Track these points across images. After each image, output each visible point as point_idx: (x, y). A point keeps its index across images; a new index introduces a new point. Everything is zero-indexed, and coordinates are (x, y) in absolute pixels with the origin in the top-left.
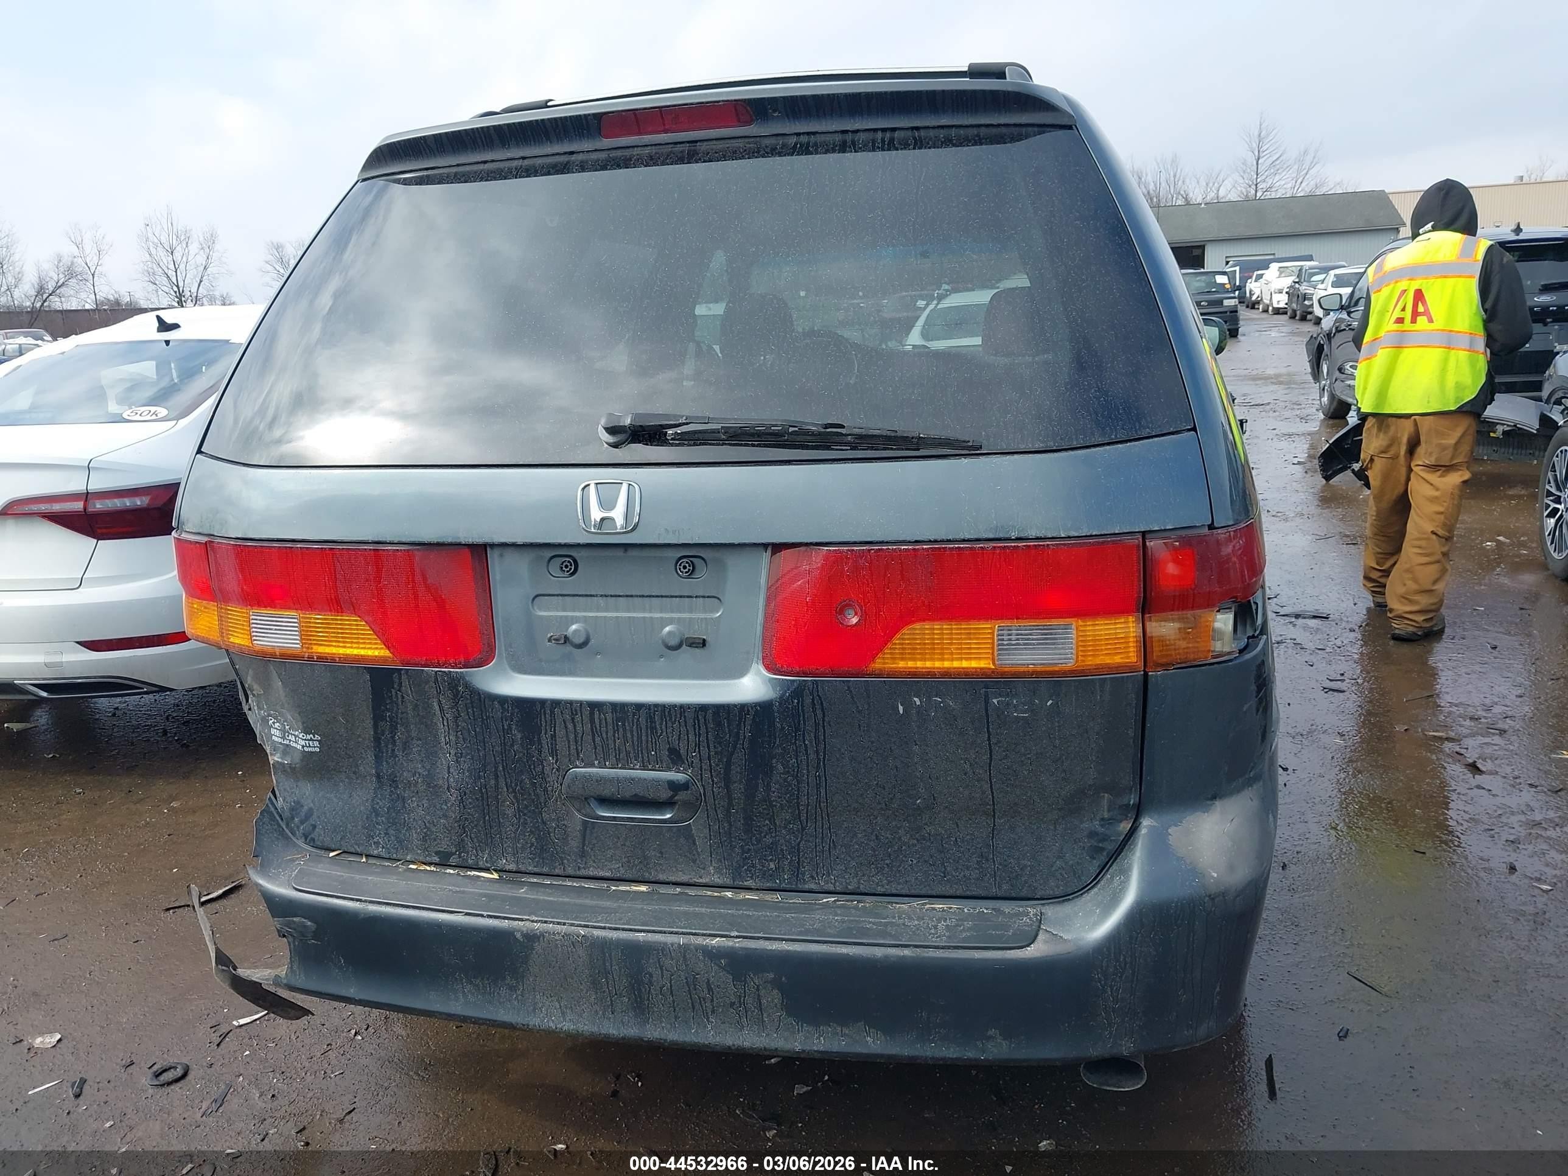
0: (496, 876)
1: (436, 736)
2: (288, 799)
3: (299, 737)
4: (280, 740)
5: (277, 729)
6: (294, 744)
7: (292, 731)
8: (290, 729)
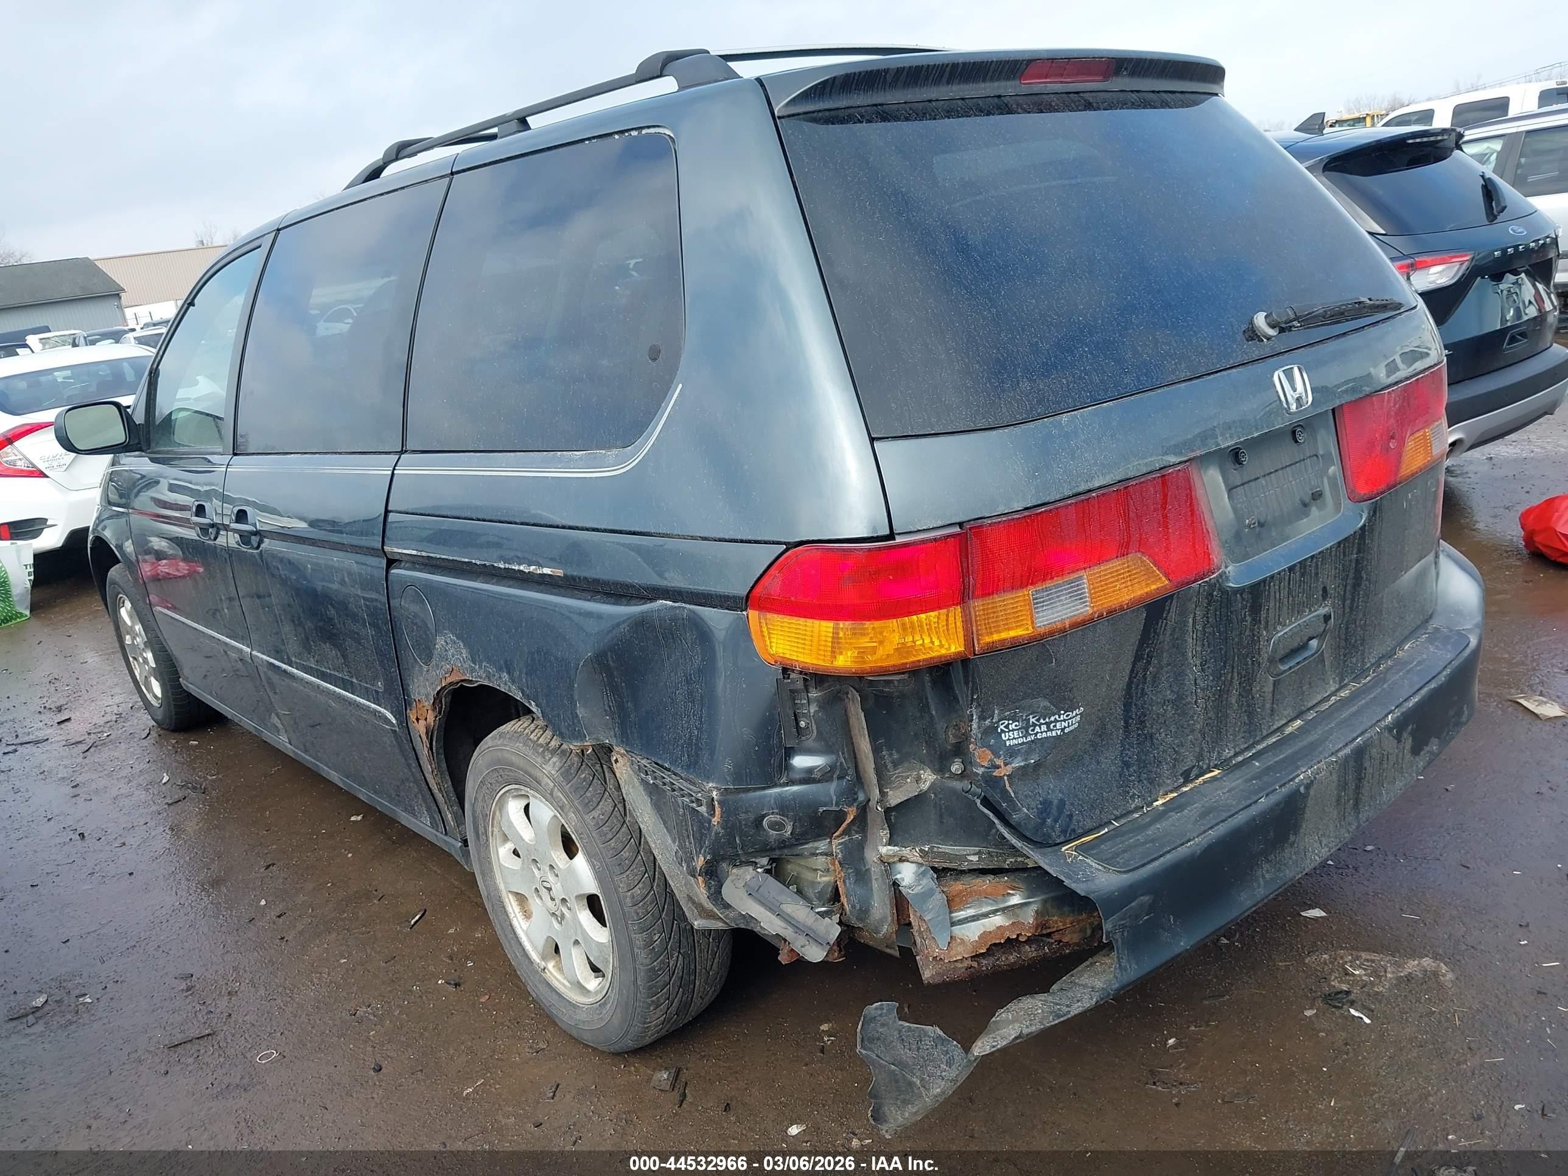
0: (1217, 772)
1: (1184, 654)
2: (1033, 805)
3: (1056, 721)
4: (1020, 741)
5: (1013, 730)
6: (1044, 735)
7: (1042, 721)
8: (1038, 720)
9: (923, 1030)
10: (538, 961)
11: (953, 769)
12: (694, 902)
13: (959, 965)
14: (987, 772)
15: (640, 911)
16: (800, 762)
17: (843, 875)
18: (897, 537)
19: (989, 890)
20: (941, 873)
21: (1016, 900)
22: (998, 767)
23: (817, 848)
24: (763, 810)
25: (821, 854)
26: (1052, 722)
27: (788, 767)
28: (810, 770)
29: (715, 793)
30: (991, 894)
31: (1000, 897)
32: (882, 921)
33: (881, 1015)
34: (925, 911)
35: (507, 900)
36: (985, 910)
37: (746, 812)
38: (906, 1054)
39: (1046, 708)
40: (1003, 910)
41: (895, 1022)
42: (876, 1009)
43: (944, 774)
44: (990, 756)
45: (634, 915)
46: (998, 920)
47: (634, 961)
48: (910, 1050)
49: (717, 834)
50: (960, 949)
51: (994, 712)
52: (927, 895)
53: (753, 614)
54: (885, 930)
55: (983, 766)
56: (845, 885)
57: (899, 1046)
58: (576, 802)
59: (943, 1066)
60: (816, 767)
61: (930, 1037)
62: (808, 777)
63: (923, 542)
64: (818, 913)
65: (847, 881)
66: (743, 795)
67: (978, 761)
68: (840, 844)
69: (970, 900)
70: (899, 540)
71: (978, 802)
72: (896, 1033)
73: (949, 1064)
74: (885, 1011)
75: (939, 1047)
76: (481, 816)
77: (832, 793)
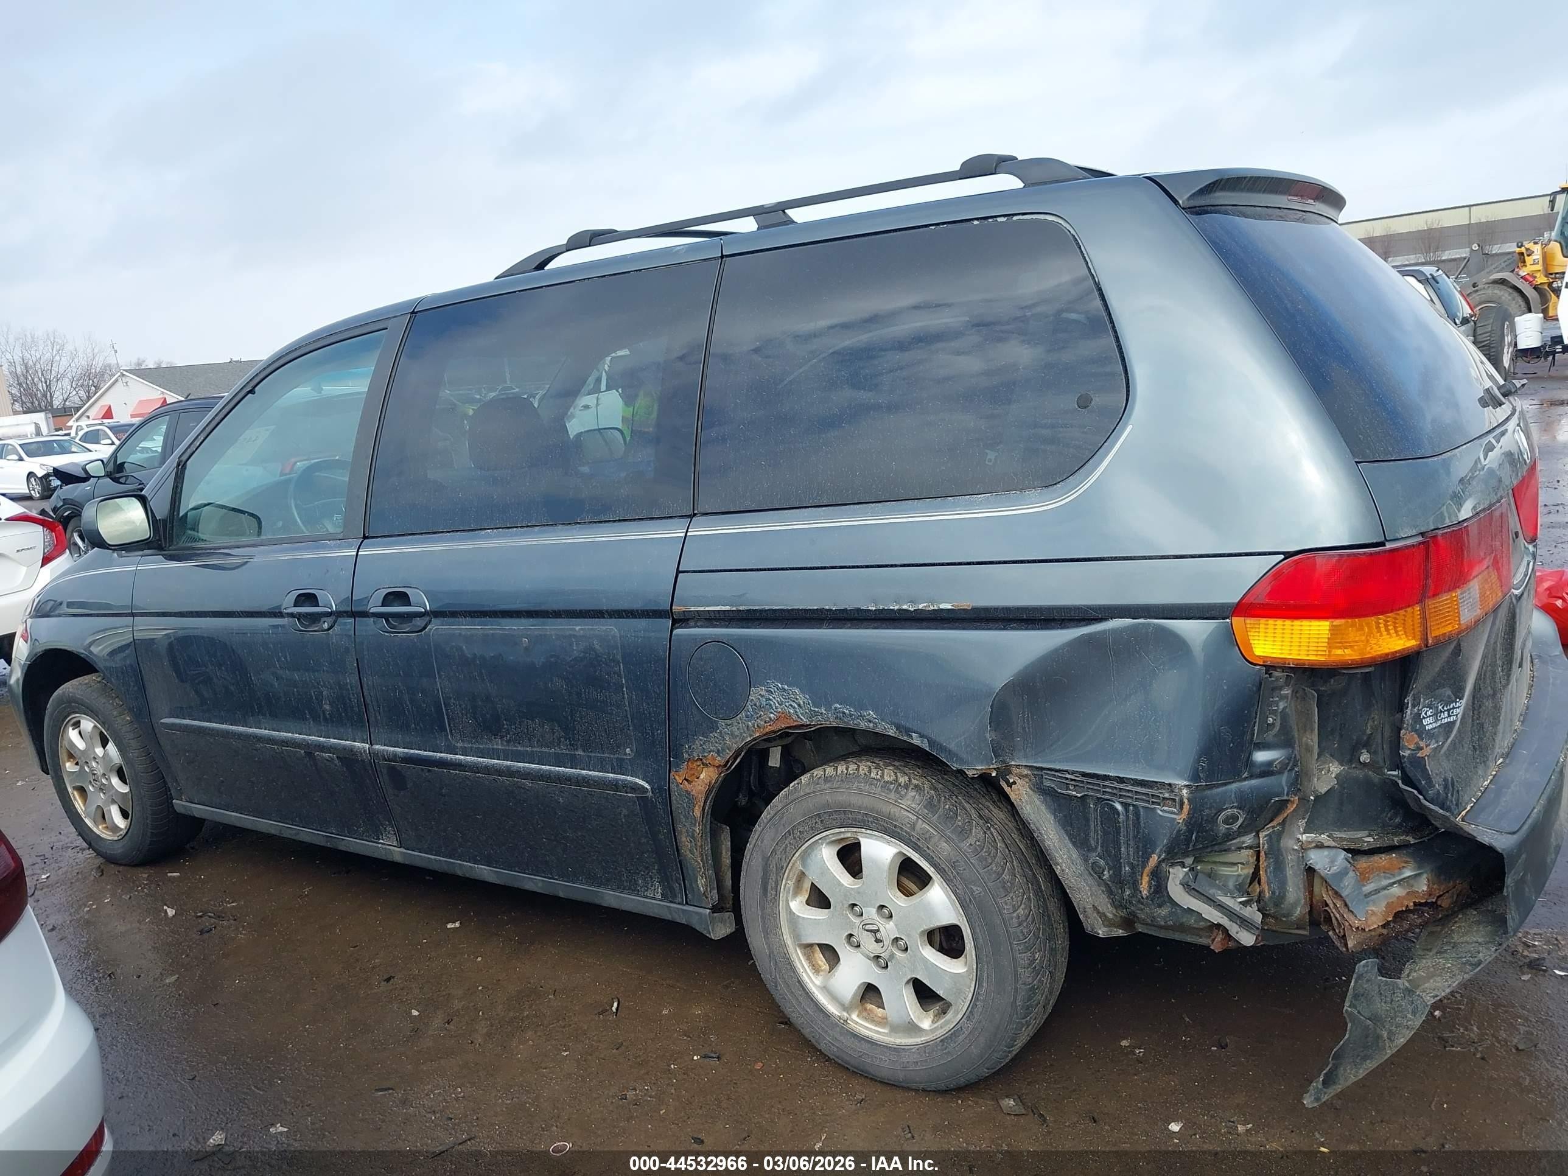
3: (1454, 708)
4: (1435, 725)
5: (1430, 716)
6: (1446, 720)
7: (1445, 708)
8: (1443, 708)
9: (1395, 982)
10: (838, 1014)
11: (1362, 759)
12: (1098, 912)
13: (1373, 933)
14: (1412, 754)
15: (1025, 931)
16: (1261, 756)
17: (1265, 864)
18: (1387, 543)
19: (1387, 865)
20: (1355, 852)
21: (1408, 873)
22: (1422, 749)
23: (1243, 842)
24: (1225, 804)
25: (1246, 848)
26: (1451, 709)
27: (1249, 762)
28: (1270, 763)
29: (1185, 791)
30: (1389, 869)
31: (1396, 871)
32: (1294, 905)
33: (1366, 972)
34: (1343, 888)
35: (794, 956)
36: (1385, 882)
37: (1210, 808)
38: (1381, 1007)
39: (1449, 697)
40: (1399, 882)
41: (1376, 977)
42: (1364, 966)
43: (1351, 764)
44: (1417, 739)
45: (1020, 935)
46: (1396, 891)
47: (1016, 981)
48: (1385, 1003)
49: (1179, 831)
50: (1374, 918)
51: (1420, 700)
52: (1343, 873)
53: (1237, 622)
54: (1298, 912)
55: (1409, 749)
56: (1266, 874)
57: (1378, 999)
58: (948, 832)
59: (1409, 1016)
60: (1274, 761)
61: (1400, 989)
62: (1267, 771)
63: (1407, 547)
64: (1240, 902)
65: (1268, 870)
66: (1208, 792)
67: (1406, 744)
68: (1266, 836)
69: (1371, 876)
70: (1389, 546)
71: (1400, 782)
72: (1377, 987)
73: (1414, 1013)
74: (1369, 968)
75: (1406, 998)
76: (774, 870)
77: (1284, 783)
